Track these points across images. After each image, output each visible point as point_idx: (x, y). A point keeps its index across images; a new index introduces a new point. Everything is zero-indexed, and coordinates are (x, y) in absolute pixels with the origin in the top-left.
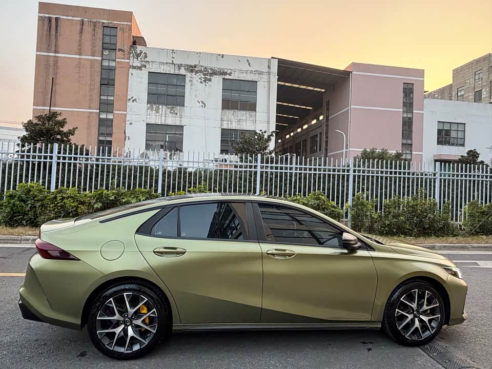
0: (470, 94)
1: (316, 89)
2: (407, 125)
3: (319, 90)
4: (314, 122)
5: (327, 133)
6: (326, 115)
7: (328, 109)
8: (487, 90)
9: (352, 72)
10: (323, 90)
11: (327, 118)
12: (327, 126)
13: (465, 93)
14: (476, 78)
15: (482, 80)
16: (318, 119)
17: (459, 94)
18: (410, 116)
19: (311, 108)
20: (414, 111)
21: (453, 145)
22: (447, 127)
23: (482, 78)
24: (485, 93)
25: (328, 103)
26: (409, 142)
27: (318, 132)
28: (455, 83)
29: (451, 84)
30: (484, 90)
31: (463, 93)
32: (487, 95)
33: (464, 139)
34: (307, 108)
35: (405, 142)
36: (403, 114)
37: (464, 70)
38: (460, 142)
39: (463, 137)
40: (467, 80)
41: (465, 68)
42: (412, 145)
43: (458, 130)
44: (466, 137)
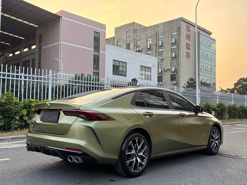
0: (124, 45)
1: (31, 24)
2: (96, 60)
3: (33, 25)
4: (26, 50)
5: (40, 60)
6: (39, 46)
7: (40, 41)
8: (133, 44)
9: (61, 17)
10: (36, 26)
11: (40, 48)
12: (40, 54)
13: (122, 44)
14: (128, 36)
15: (130, 37)
16: (30, 48)
17: (118, 44)
18: (97, 54)
19: (23, 38)
20: (100, 51)
21: (120, 75)
22: (117, 64)
23: (130, 36)
24: (132, 46)
25: (41, 37)
26: (97, 71)
27: (30, 58)
28: (116, 36)
29: (114, 37)
30: (131, 43)
31: (120, 43)
32: (133, 47)
33: (126, 72)
34: (20, 38)
35: (95, 71)
36: (94, 52)
37: (121, 29)
38: (124, 74)
39: (125, 71)
40: (123, 36)
41: (122, 28)
42: (99, 73)
43: (123, 67)
44: (127, 71)
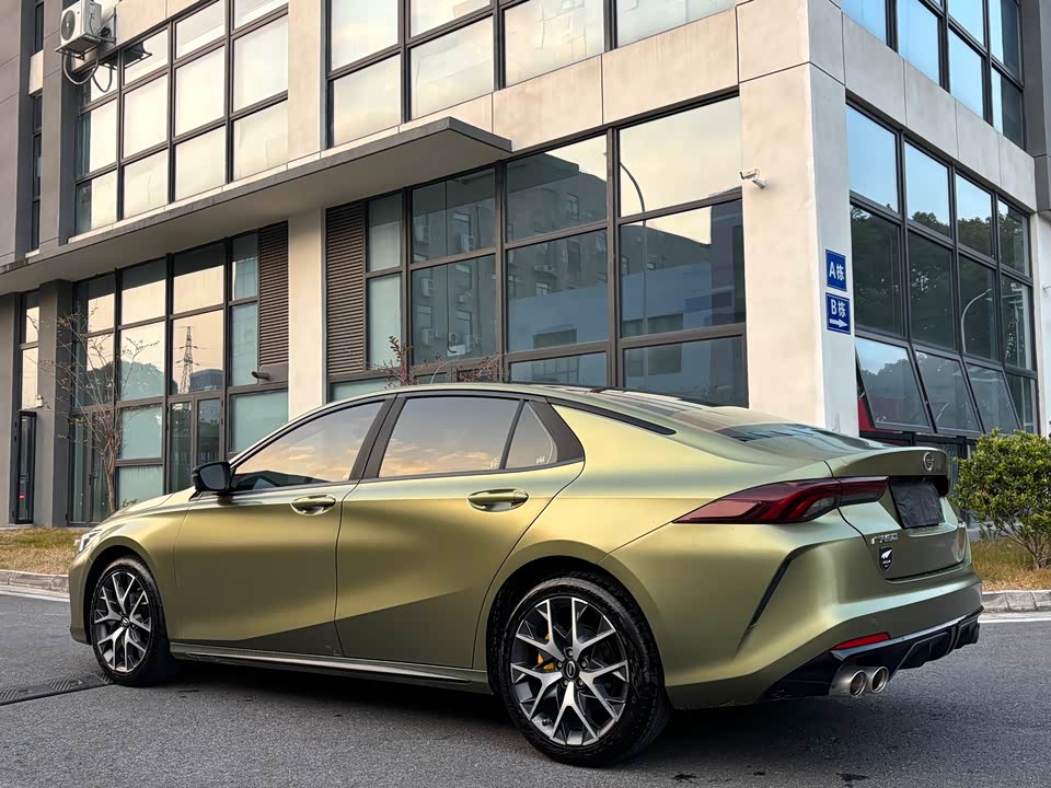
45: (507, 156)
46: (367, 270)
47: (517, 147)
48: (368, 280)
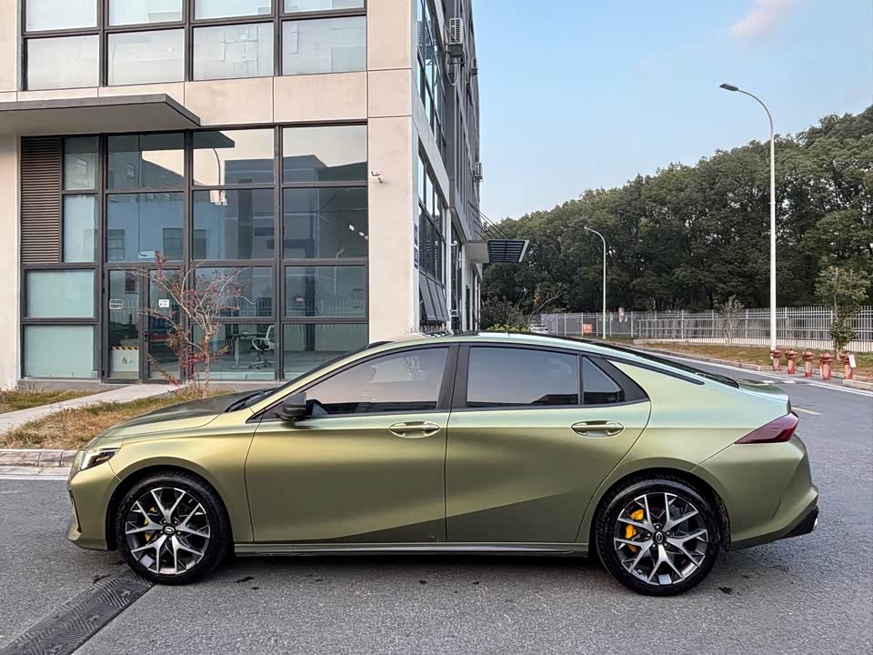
45: (196, 127)
46: (63, 189)
47: (204, 123)
48: (63, 195)
